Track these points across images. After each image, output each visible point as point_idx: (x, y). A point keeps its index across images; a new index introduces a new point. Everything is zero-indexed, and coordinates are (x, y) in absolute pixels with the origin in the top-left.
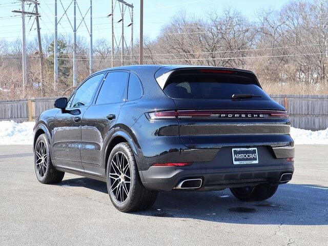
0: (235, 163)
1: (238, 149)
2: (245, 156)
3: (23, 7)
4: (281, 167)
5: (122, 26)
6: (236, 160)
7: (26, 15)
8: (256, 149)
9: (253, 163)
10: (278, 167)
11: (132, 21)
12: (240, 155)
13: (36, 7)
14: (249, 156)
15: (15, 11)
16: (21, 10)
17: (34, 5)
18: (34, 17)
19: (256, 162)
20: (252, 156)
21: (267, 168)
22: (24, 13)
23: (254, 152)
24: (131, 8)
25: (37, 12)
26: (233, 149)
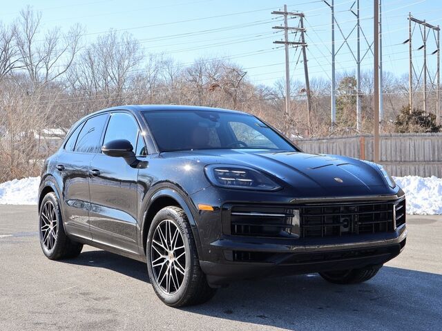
3: (286, 37)
5: (423, 54)
7: (290, 46)
11: (438, 47)
13: (302, 35)
15: (277, 42)
16: (284, 40)
17: (301, 33)
18: (300, 47)
22: (287, 43)
24: (436, 32)
25: (303, 41)
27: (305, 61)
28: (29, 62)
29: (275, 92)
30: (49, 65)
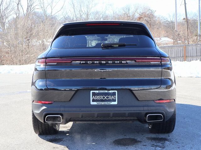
0: (92, 103)
1: (97, 92)
2: (104, 98)
4: (146, 108)
6: (94, 101)
8: (116, 91)
9: (111, 104)
10: (142, 109)
12: (98, 97)
14: (107, 98)
19: (116, 103)
20: (111, 98)
21: (128, 109)
23: (114, 94)
26: (91, 92)
27: (185, 4)
28: (43, 6)
29: (167, 19)
30: (53, 8)
